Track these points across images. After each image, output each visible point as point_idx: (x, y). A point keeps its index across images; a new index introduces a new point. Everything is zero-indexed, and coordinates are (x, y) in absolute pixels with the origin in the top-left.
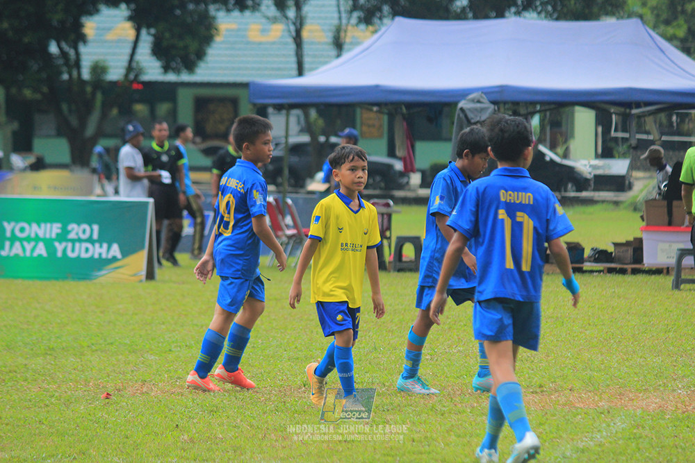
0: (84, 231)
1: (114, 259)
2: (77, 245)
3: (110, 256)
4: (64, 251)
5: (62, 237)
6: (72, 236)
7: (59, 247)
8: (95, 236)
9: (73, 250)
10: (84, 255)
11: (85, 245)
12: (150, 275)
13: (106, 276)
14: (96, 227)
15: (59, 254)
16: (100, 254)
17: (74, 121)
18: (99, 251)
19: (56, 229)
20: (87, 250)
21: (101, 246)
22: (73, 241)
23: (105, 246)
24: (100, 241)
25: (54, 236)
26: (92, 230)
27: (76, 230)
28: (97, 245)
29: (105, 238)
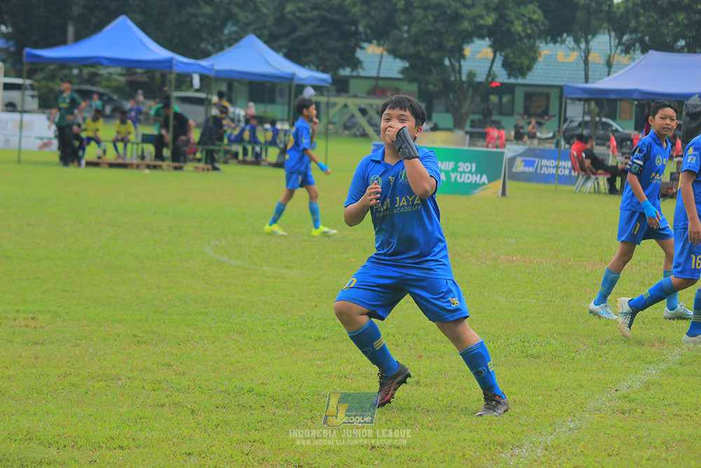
0: (467, 167)
1: (484, 184)
2: (463, 175)
3: (482, 182)
4: (456, 178)
5: (455, 170)
6: (460, 169)
7: (453, 176)
8: (474, 170)
9: (461, 177)
10: (467, 181)
11: (467, 175)
12: (504, 194)
13: (478, 194)
14: (474, 165)
15: (453, 179)
16: (476, 181)
17: (456, 104)
18: (475, 179)
19: (451, 165)
20: (468, 178)
21: (476, 176)
22: (461, 173)
23: (479, 176)
24: (476, 173)
25: (450, 169)
26: (472, 167)
27: (463, 166)
28: (474, 175)
29: (479, 171)
